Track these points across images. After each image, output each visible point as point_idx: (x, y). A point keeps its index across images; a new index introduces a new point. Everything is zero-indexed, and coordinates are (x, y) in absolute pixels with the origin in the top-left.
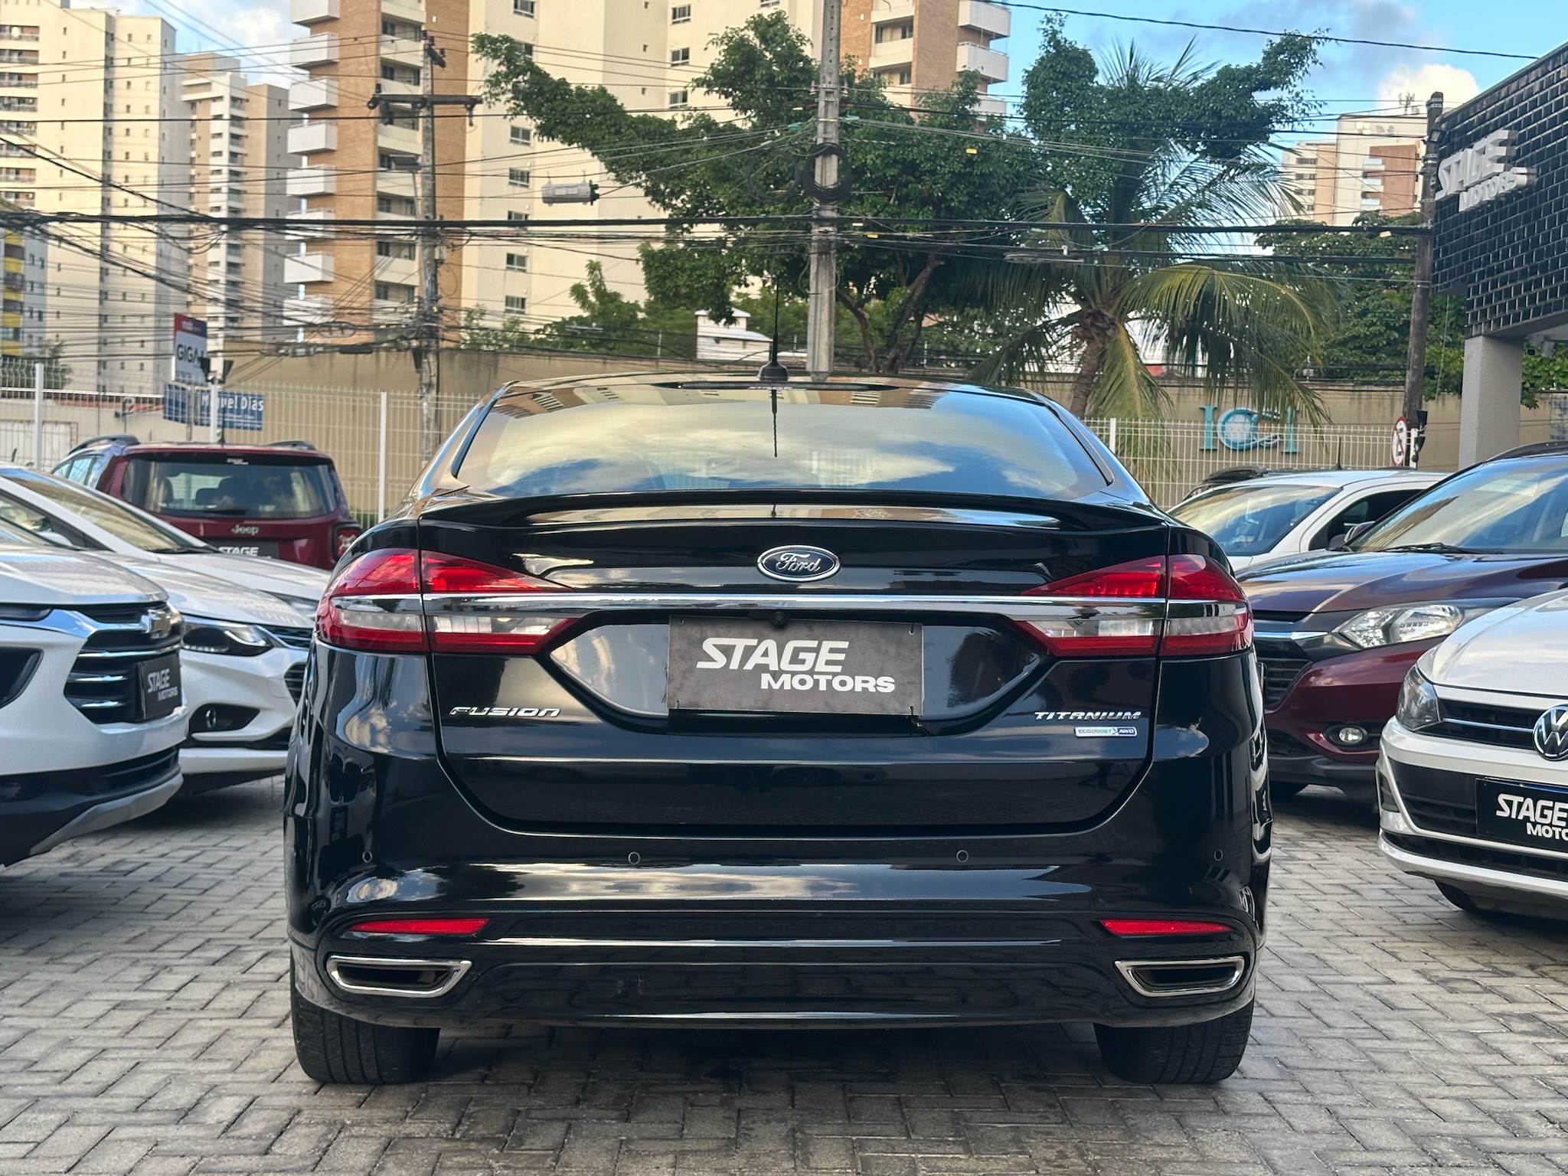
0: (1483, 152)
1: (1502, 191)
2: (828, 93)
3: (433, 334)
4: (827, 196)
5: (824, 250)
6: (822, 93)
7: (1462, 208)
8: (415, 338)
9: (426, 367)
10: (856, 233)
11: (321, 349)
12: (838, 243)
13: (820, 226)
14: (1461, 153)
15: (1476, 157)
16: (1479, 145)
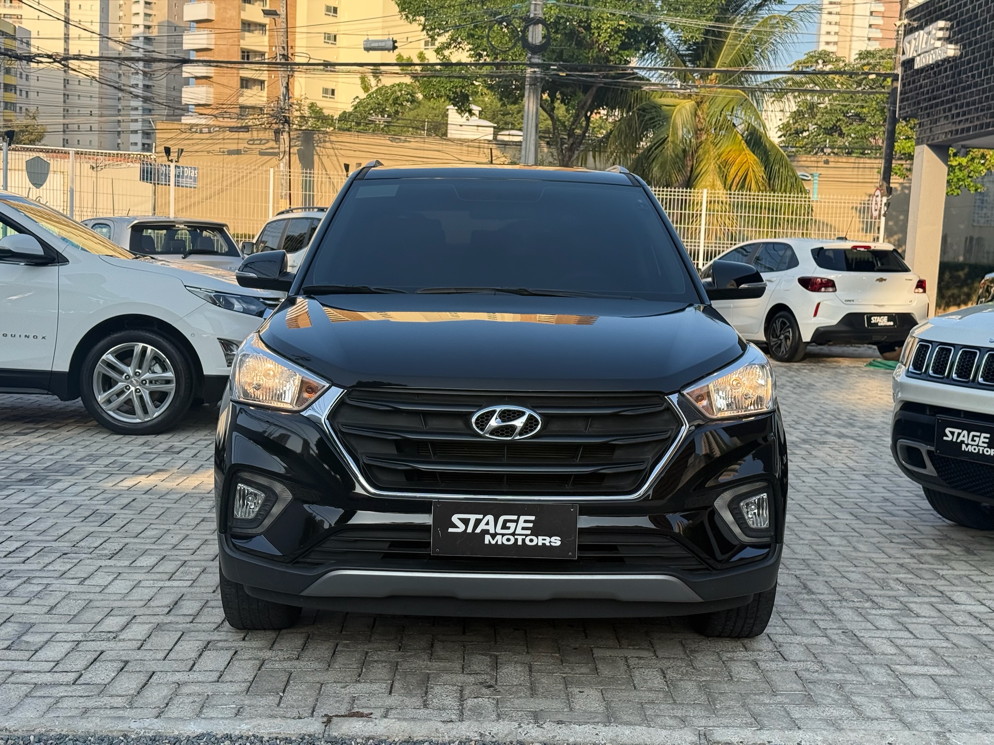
0: (930, 34)
1: (939, 58)
3: (287, 121)
4: (535, 49)
5: (534, 81)
7: (916, 67)
8: (276, 123)
9: (282, 141)
10: (555, 72)
11: (217, 129)
12: (542, 79)
13: (531, 68)
14: (917, 33)
15: (926, 36)
16: (927, 29)
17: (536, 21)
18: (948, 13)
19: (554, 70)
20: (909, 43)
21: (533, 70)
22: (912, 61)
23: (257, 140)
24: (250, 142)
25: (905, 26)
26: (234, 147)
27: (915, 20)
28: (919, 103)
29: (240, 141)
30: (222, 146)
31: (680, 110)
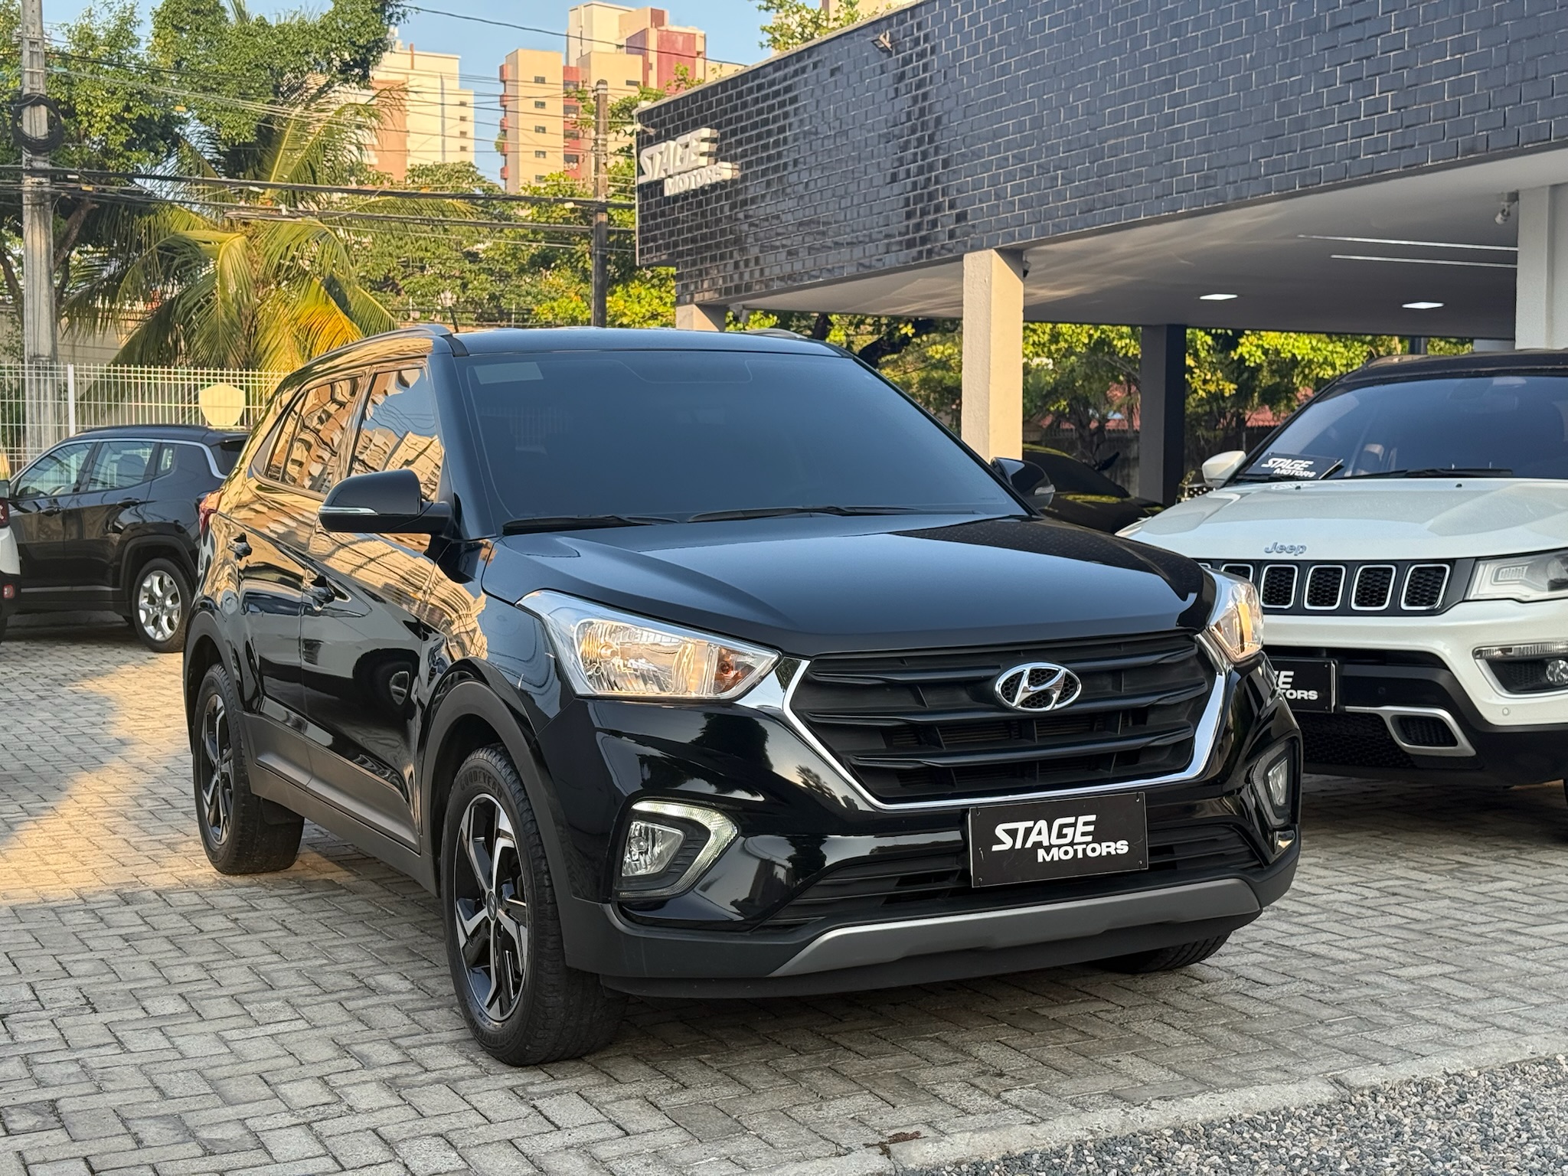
0: (687, 146)
1: (709, 182)
2: (32, 43)
4: (38, 147)
5: (39, 199)
6: (27, 43)
7: (667, 193)
10: (72, 185)
12: (53, 196)
13: (33, 177)
14: (664, 145)
15: (680, 150)
16: (682, 139)
17: (36, 101)
18: (714, 116)
19: (72, 181)
20: (651, 158)
21: (36, 180)
22: (660, 183)
25: (638, 134)
27: (654, 126)
28: (676, 244)
31: (227, 249)
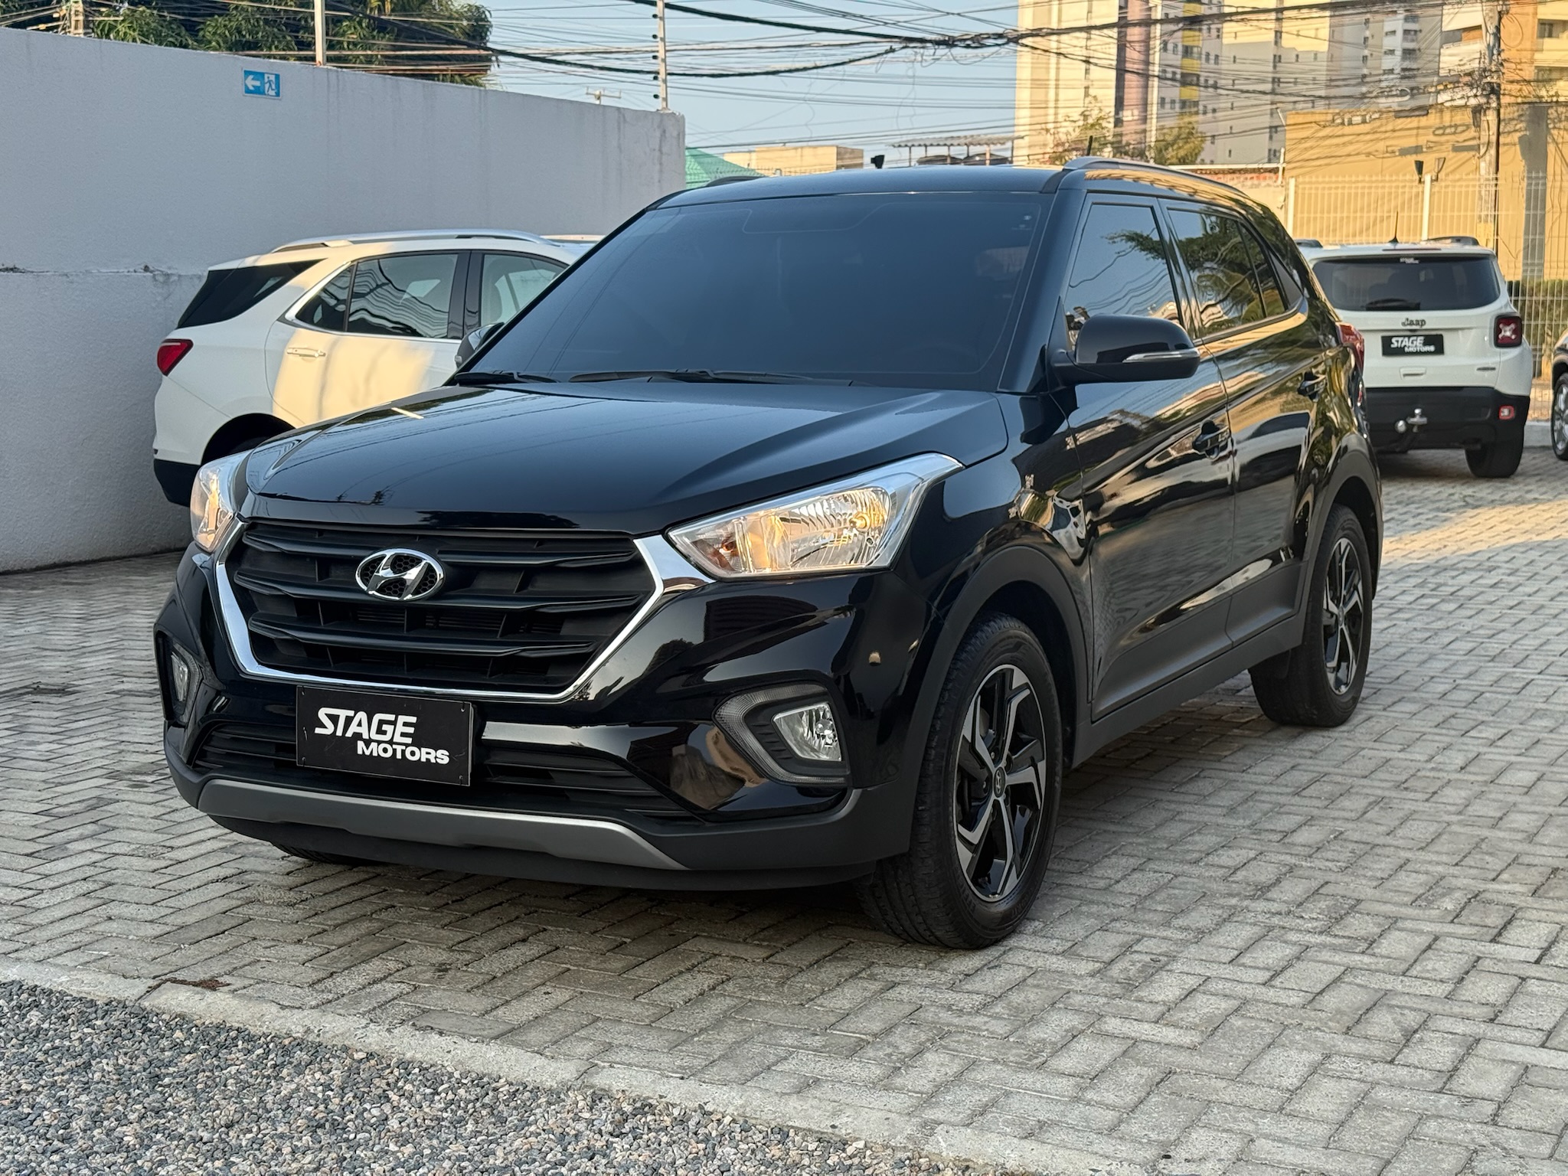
3: (1494, 91)
8: (1476, 96)
9: (1484, 125)
11: (1376, 115)
23: (1451, 126)
24: (1437, 132)
26: (1410, 142)
29: (1421, 131)
30: (1389, 143)
